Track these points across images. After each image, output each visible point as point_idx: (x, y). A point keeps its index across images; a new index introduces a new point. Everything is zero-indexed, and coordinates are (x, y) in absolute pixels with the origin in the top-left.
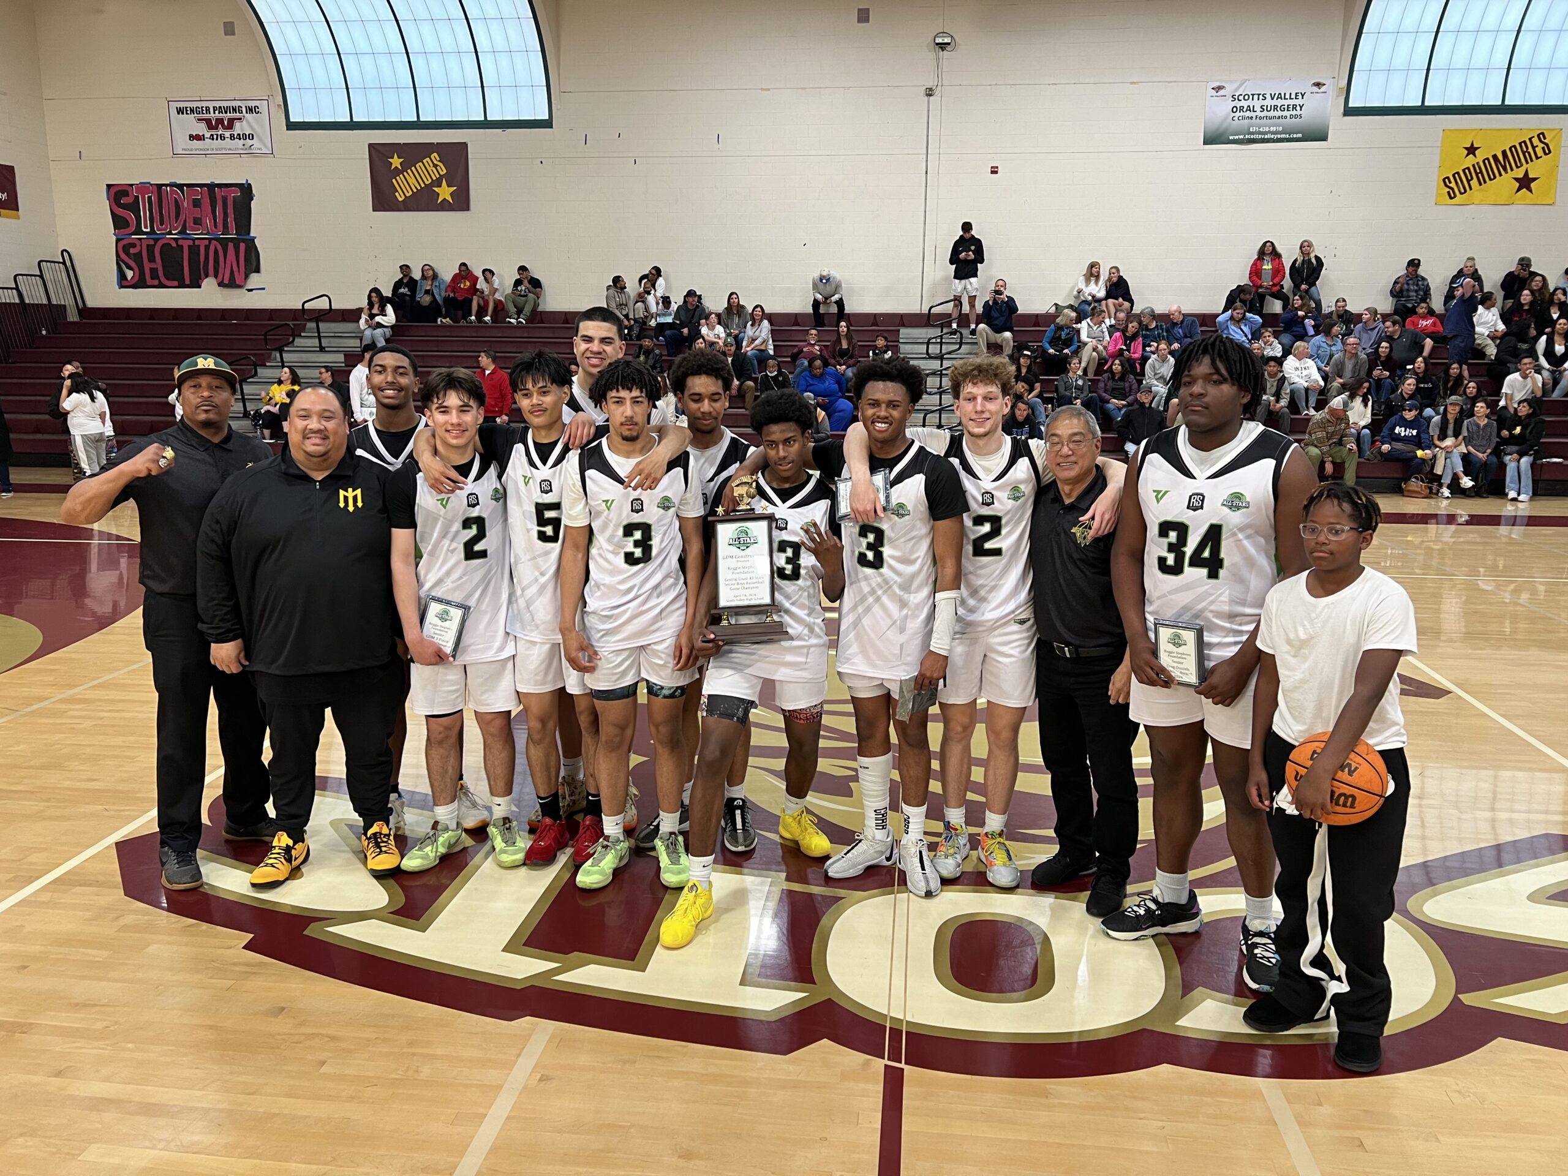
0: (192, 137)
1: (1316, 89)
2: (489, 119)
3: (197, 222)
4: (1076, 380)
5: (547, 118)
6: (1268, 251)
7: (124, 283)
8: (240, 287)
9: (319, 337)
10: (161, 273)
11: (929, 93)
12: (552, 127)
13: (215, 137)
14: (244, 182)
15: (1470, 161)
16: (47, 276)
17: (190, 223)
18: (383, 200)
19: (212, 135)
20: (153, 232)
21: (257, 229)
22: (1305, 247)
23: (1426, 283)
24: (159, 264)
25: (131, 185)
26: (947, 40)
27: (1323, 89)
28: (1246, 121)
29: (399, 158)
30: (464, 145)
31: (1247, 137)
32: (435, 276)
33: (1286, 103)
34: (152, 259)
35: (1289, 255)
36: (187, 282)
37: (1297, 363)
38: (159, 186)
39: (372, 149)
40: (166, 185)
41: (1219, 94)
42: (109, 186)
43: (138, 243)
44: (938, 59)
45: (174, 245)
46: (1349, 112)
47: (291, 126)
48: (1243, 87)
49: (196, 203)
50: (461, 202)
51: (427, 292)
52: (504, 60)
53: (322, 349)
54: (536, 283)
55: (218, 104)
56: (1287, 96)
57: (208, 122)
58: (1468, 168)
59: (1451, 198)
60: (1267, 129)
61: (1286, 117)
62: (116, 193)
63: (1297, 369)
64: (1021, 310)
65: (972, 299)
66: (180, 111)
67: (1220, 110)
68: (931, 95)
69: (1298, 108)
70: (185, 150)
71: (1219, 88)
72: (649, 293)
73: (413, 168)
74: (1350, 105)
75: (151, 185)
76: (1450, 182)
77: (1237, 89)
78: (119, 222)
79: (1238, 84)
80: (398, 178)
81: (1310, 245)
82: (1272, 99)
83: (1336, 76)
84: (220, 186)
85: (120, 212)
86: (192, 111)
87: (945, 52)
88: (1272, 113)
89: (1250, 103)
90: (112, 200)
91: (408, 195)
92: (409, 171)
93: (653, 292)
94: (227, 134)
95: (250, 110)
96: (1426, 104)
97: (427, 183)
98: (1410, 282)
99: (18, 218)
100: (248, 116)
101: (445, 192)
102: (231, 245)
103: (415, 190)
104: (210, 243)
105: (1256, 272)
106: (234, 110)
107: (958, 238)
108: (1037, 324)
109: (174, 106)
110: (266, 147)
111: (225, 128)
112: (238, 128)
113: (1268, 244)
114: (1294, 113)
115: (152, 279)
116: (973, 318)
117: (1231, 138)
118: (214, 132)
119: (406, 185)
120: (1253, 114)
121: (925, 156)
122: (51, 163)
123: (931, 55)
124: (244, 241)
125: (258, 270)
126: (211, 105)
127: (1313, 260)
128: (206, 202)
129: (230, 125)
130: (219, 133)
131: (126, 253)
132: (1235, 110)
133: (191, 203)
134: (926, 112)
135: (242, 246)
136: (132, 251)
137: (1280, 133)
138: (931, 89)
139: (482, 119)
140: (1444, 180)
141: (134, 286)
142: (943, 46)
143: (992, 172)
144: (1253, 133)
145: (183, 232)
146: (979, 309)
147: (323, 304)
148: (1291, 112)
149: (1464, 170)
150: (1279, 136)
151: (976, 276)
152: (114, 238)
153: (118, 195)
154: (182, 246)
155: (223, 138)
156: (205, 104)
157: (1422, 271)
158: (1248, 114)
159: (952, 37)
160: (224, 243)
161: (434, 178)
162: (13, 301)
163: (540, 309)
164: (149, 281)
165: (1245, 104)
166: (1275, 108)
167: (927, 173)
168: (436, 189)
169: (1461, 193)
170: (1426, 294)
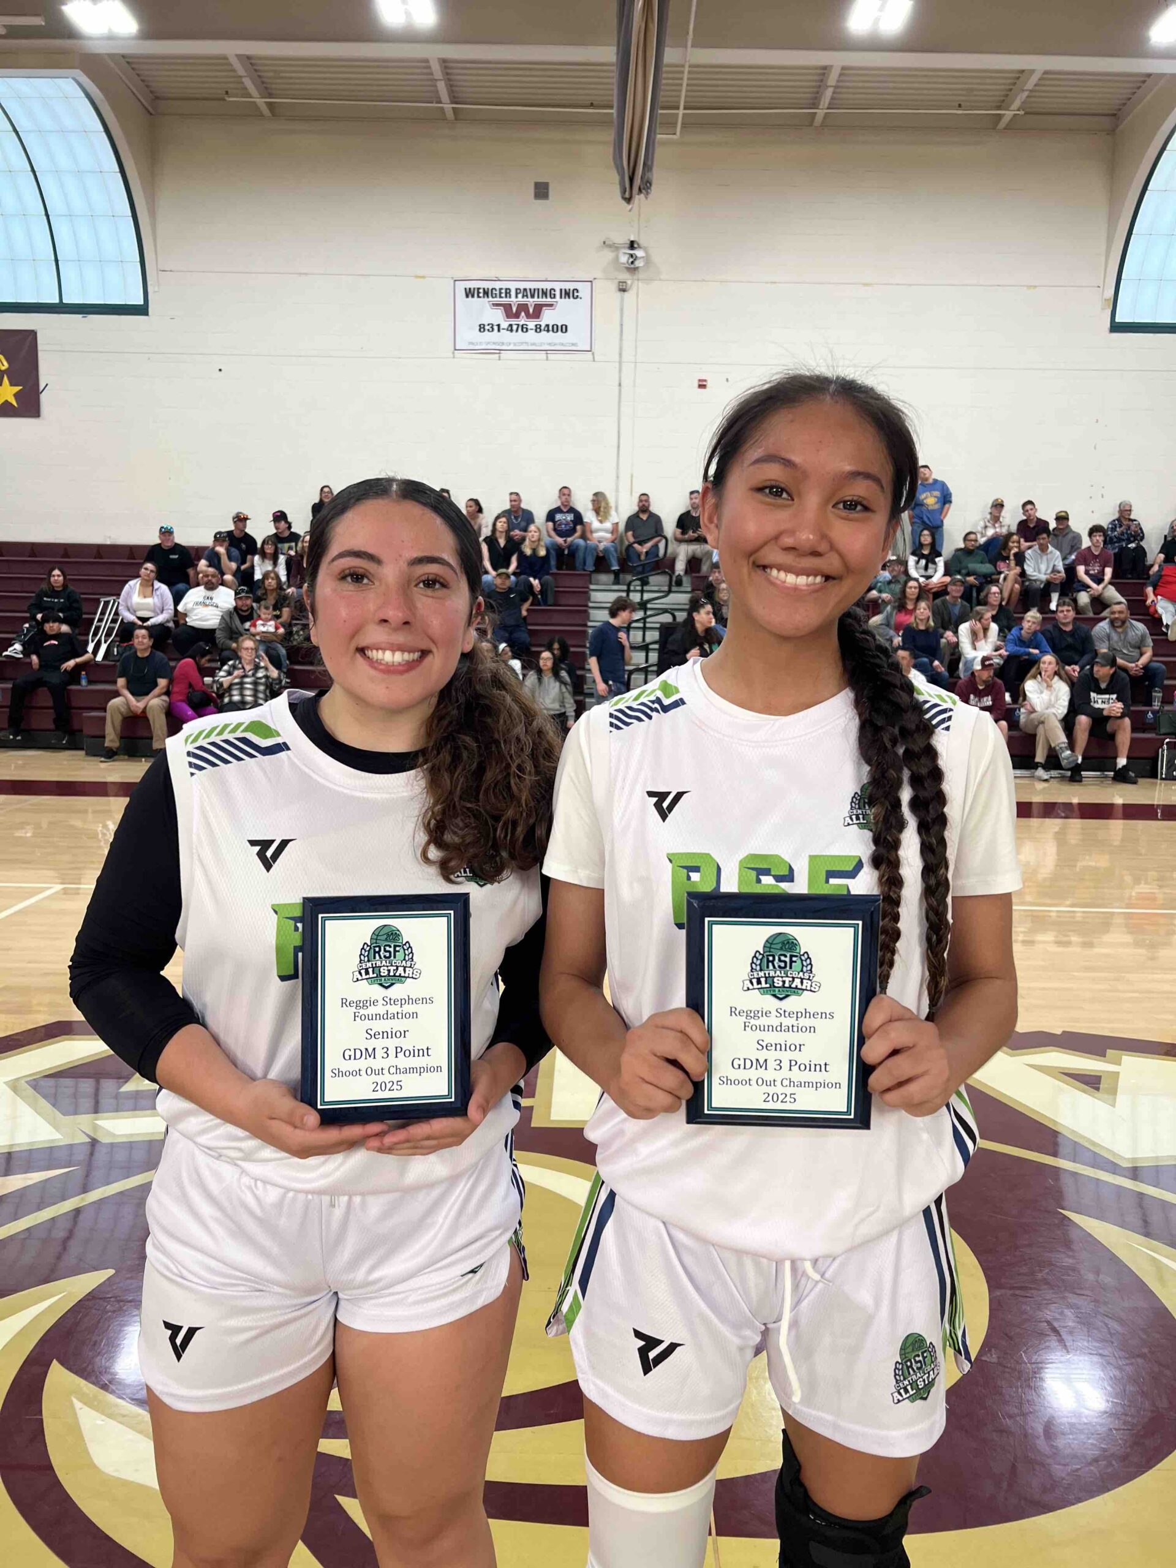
2: (64, 301)
5: (142, 303)
11: (622, 288)
12: (146, 314)
30: (31, 335)
46: (1117, 327)
50: (29, 406)
52: (84, 227)
68: (624, 290)
74: (1117, 320)
83: (1101, 285)
101: (7, 392)
121: (617, 365)
134: (618, 313)
138: (624, 284)
139: (57, 301)
143: (699, 386)
167: (620, 385)
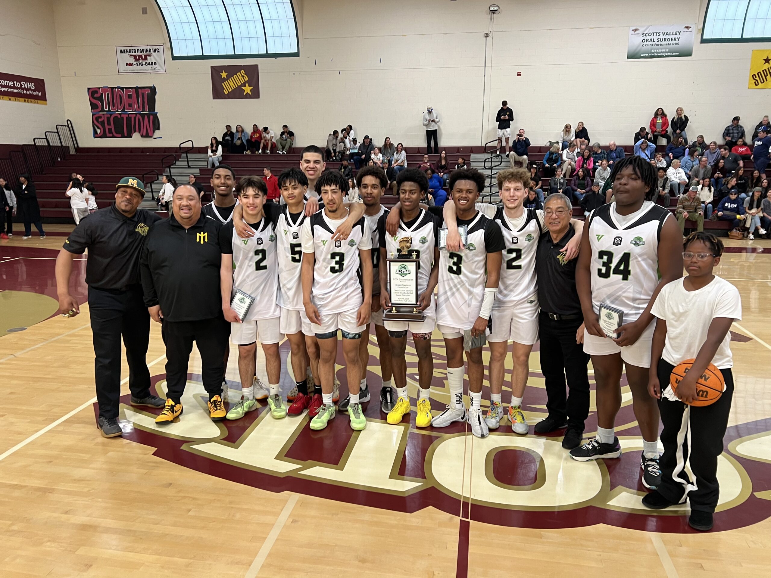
0: (127, 64)
1: (686, 30)
2: (268, 53)
3: (130, 105)
4: (560, 180)
5: (297, 52)
6: (660, 113)
7: (96, 135)
8: (151, 137)
9: (188, 161)
10: (113, 131)
11: (487, 35)
12: (299, 56)
13: (138, 64)
14: (152, 86)
15: (766, 66)
16: (60, 132)
17: (127, 106)
18: (218, 94)
19: (137, 63)
20: (109, 111)
21: (158, 109)
22: (679, 111)
23: (742, 129)
24: (112, 126)
25: (99, 88)
26: (496, 8)
27: (690, 29)
28: (650, 47)
29: (225, 73)
30: (257, 66)
31: (650, 55)
32: (243, 131)
33: (671, 37)
34: (109, 124)
35: (671, 115)
36: (126, 135)
37: (674, 171)
38: (112, 88)
39: (212, 69)
40: (115, 88)
41: (636, 33)
42: (89, 89)
43: (103, 116)
44: (491, 18)
45: (119, 116)
46: (703, 41)
47: (174, 58)
48: (648, 29)
49: (130, 97)
50: (255, 94)
51: (239, 139)
52: (276, 24)
53: (189, 167)
54: (291, 134)
55: (139, 48)
56: (671, 34)
57: (135, 56)
58: (765, 70)
59: (756, 85)
60: (660, 51)
61: (670, 44)
62: (92, 92)
63: (674, 173)
64: (533, 144)
65: (507, 139)
66: (122, 52)
67: (636, 41)
68: (487, 37)
69: (677, 40)
70: (124, 70)
71: (635, 30)
72: (346, 138)
73: (232, 78)
74: (704, 37)
75: (109, 88)
76: (756, 77)
77: (645, 31)
78: (93, 106)
79: (645, 28)
80: (225, 83)
81: (682, 110)
82: (664, 35)
83: (697, 23)
84: (141, 88)
85: (94, 101)
86: (127, 51)
87: (495, 14)
88: (663, 42)
89: (652, 37)
90: (90, 95)
91: (230, 91)
92: (230, 79)
93: (348, 137)
94: (144, 62)
95: (155, 51)
96: (744, 37)
97: (239, 85)
98: (734, 129)
99: (46, 104)
100: (154, 53)
101: (247, 89)
102: (146, 117)
103: (233, 89)
104: (136, 116)
105: (653, 124)
106: (147, 51)
107: (500, 109)
108: (540, 152)
109: (119, 49)
110: (163, 69)
111: (143, 60)
112: (149, 60)
113: (660, 110)
114: (675, 42)
115: (109, 133)
116: (507, 149)
117: (642, 55)
118: (138, 62)
119: (229, 86)
120: (654, 43)
121: (484, 68)
122: (62, 78)
123: (488, 16)
124: (152, 114)
125: (159, 129)
126: (136, 48)
127: (683, 118)
128: (134, 96)
129: (145, 58)
130: (141, 62)
131: (97, 121)
132: (644, 41)
133: (127, 96)
134: (485, 45)
135: (151, 117)
136: (100, 120)
137: (668, 53)
138: (487, 34)
139: (265, 53)
140: (753, 76)
141: (101, 137)
142: (493, 12)
143: (518, 75)
144: (653, 53)
145: (123, 110)
146: (511, 144)
147: (189, 145)
148: (673, 42)
149: (763, 71)
150: (667, 54)
151: (509, 128)
152: (91, 114)
153: (93, 93)
154: (123, 118)
155: (142, 64)
156: (133, 48)
157: (741, 123)
158: (651, 43)
159: (498, 7)
160: (143, 115)
161: (242, 83)
162: (44, 144)
163: (293, 146)
164: (108, 135)
165: (649, 38)
166: (665, 40)
167: (485, 76)
168: (243, 88)
169: (761, 83)
170: (742, 134)
